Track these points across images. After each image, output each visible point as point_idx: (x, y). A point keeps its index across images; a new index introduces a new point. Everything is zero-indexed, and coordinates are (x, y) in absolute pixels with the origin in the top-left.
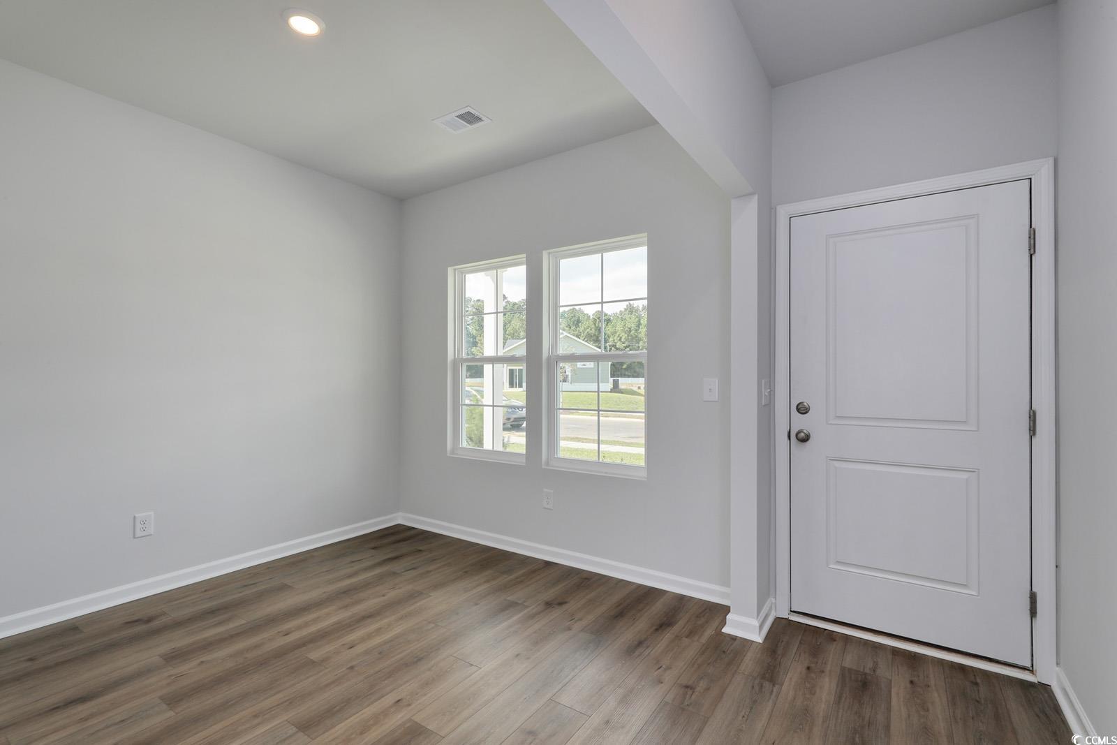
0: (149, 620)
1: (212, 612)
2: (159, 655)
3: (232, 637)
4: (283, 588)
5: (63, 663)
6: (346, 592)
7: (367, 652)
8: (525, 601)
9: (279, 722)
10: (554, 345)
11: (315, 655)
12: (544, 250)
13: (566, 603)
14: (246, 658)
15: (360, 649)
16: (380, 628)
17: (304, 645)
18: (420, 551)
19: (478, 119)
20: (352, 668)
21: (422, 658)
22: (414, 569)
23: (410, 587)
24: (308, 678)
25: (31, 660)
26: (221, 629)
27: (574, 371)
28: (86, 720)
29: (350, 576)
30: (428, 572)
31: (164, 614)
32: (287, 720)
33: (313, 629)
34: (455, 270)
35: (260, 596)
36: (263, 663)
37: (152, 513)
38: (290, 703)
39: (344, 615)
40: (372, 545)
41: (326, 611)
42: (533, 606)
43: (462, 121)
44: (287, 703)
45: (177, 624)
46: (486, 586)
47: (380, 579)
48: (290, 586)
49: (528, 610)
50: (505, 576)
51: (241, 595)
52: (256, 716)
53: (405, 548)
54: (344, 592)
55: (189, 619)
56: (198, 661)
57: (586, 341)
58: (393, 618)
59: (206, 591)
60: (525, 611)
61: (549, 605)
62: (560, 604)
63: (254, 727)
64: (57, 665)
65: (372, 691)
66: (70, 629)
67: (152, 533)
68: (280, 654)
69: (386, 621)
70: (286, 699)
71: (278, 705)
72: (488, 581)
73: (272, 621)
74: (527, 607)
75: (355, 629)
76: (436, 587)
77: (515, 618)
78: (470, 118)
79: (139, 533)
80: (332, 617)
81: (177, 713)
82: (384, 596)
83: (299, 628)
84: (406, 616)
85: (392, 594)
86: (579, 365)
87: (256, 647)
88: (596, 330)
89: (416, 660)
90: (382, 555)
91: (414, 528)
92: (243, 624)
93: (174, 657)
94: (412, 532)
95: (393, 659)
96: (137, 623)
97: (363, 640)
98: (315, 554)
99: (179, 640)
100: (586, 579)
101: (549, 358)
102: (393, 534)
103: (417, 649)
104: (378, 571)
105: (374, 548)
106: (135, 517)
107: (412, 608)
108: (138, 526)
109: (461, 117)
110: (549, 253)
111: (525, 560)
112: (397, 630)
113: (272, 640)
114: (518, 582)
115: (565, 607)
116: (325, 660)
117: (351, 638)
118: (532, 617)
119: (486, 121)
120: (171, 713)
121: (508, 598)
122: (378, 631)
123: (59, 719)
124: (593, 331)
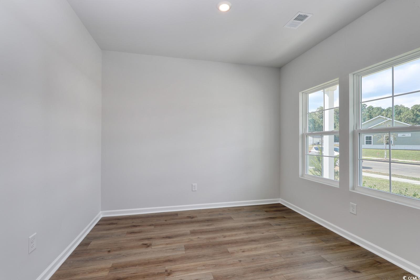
0: (193, 218)
1: (208, 220)
2: (190, 230)
3: (209, 231)
4: (230, 218)
5: (171, 224)
6: (250, 227)
7: (248, 257)
8: (331, 261)
9: (209, 272)
10: (357, 125)
11: (230, 250)
12: (350, 73)
13: (359, 272)
14: (210, 241)
15: (246, 254)
16: (257, 248)
17: (228, 244)
18: (285, 217)
19: (305, 17)
20: (240, 261)
21: (269, 270)
22: (279, 225)
23: (275, 233)
24: (224, 258)
25: (166, 220)
26: (208, 228)
27: (395, 139)
28: (167, 244)
29: (253, 221)
30: (285, 229)
31: (196, 217)
32: (212, 272)
33: (233, 238)
34: (303, 93)
35: (223, 219)
36: (214, 245)
37: (196, 184)
38: (215, 266)
39: (246, 237)
40: (266, 210)
41: (240, 232)
42: (336, 266)
43: (298, 21)
44: (214, 265)
45: (198, 222)
46: (311, 245)
47: (265, 225)
48: (232, 219)
49: (333, 267)
50: (324, 243)
51: (218, 217)
52: (204, 266)
53: (278, 214)
54: (249, 227)
55: (201, 221)
56: (198, 237)
57: (406, 123)
58: (263, 245)
59: (209, 212)
60: (330, 268)
61: (346, 269)
62: (355, 272)
63: (202, 270)
64: (170, 224)
65: (243, 276)
66: (175, 214)
67: (197, 190)
68: (220, 244)
69: (259, 245)
70: (215, 263)
71: (212, 265)
72: (313, 243)
73: (222, 230)
74: (333, 265)
75: (248, 244)
76: (287, 237)
77: (323, 269)
78: (301, 18)
79: (193, 190)
80: (241, 236)
81: (186, 253)
82: (263, 233)
83: (229, 236)
84: (269, 246)
85: (266, 234)
86: (400, 135)
87: (214, 238)
88: (414, 116)
89: (266, 269)
90: (268, 215)
91: (285, 206)
92: (214, 228)
93: (193, 233)
94: (284, 208)
95: (257, 265)
96: (189, 218)
97: (248, 250)
98: (245, 208)
99: (196, 227)
100: (378, 262)
101: (354, 132)
102: (276, 207)
103: (268, 264)
104: (264, 222)
105: (266, 211)
106: (192, 185)
107: (272, 243)
108: (193, 188)
109: (296, 19)
110: (354, 74)
111: (337, 238)
112: (262, 252)
113: (220, 238)
114: (331, 249)
115: (358, 275)
116: (232, 253)
117: (245, 248)
118: (335, 272)
119: (310, 16)
120: (184, 252)
121: (322, 256)
122: (256, 249)
123: (163, 241)
124: (412, 116)
